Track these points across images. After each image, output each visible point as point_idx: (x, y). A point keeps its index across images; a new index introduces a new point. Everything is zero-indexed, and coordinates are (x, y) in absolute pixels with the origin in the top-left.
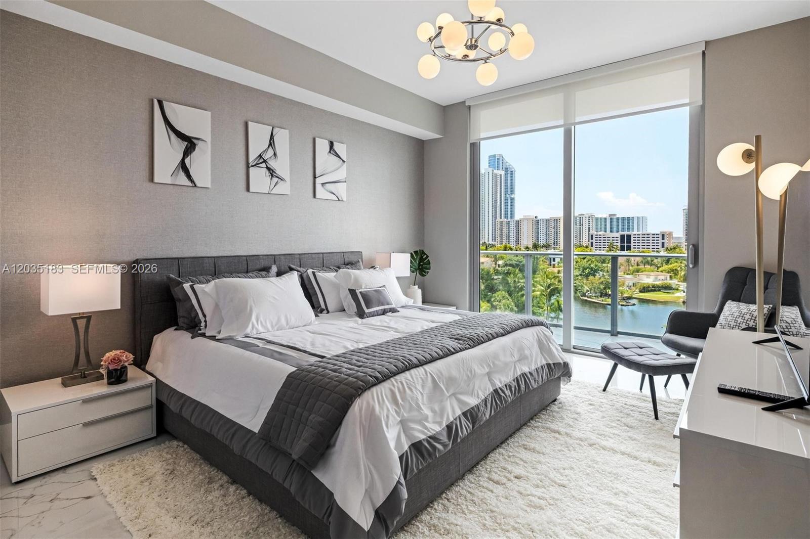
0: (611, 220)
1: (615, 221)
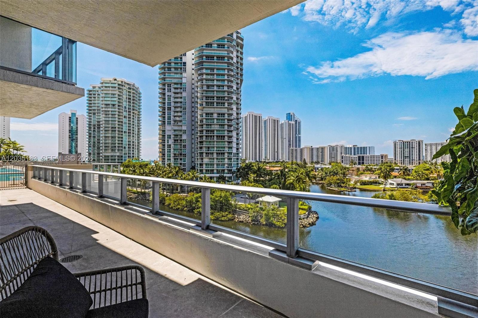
0: (354, 148)
1: (356, 149)
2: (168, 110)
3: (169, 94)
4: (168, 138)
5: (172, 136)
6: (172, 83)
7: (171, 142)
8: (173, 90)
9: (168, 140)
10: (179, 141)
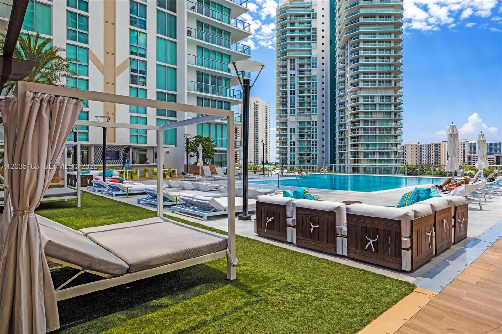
2: (291, 94)
3: (292, 72)
4: (291, 132)
5: (297, 131)
6: (296, 57)
7: (295, 137)
8: (297, 67)
9: (291, 136)
10: (306, 137)
